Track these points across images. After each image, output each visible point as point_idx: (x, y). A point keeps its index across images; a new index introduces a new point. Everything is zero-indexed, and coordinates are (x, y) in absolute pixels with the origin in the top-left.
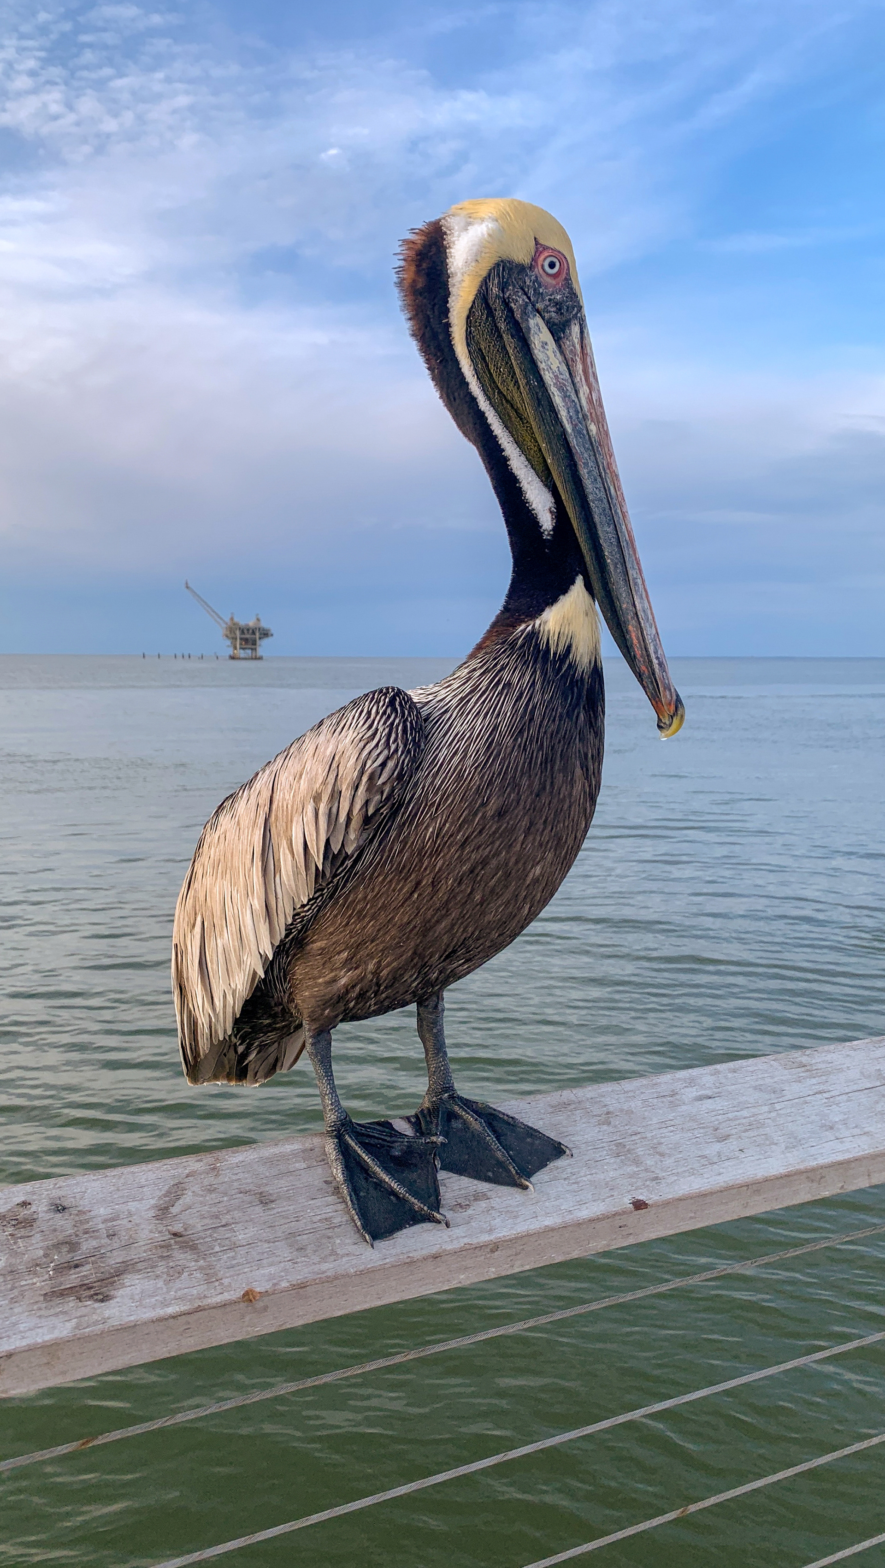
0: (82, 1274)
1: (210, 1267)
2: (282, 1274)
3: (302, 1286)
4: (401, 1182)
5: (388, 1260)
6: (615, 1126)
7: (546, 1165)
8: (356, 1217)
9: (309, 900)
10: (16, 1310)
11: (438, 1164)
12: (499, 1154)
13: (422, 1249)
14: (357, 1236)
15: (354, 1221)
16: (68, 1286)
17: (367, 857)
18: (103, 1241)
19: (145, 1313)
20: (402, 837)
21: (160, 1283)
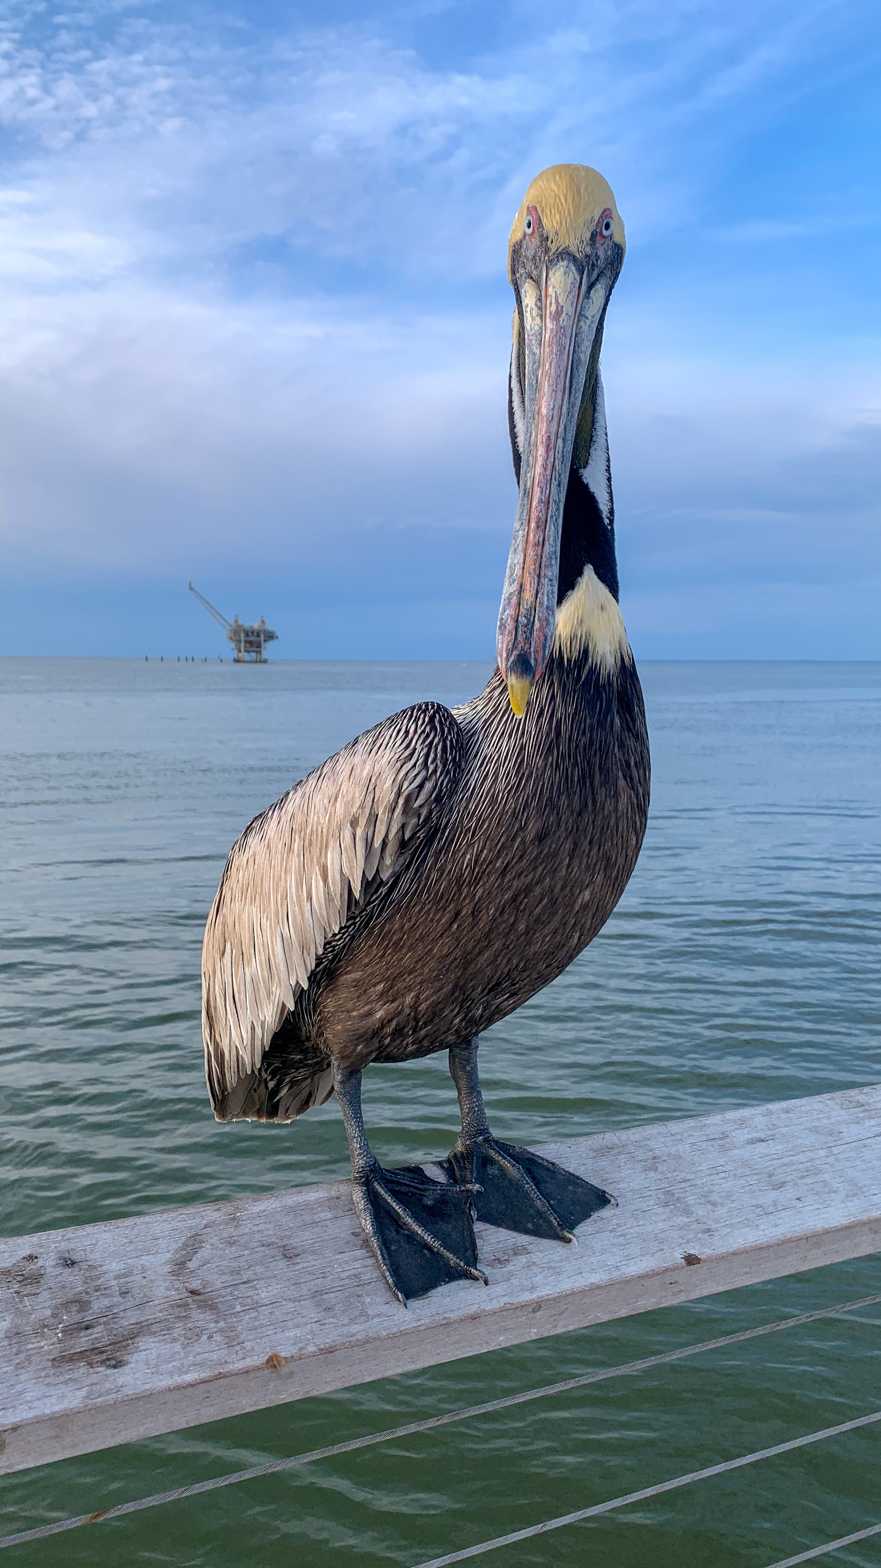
0: (93, 1336)
1: (232, 1329)
2: (309, 1337)
3: (330, 1350)
4: (435, 1236)
5: (422, 1322)
6: (662, 1173)
7: (590, 1216)
8: (387, 1273)
9: (341, 929)
10: (23, 1377)
11: (474, 1214)
12: (539, 1204)
13: (459, 1309)
14: (389, 1294)
15: (385, 1278)
16: (78, 1350)
17: (404, 884)
18: (115, 1300)
19: (162, 1380)
20: (439, 865)
21: (177, 1347)
